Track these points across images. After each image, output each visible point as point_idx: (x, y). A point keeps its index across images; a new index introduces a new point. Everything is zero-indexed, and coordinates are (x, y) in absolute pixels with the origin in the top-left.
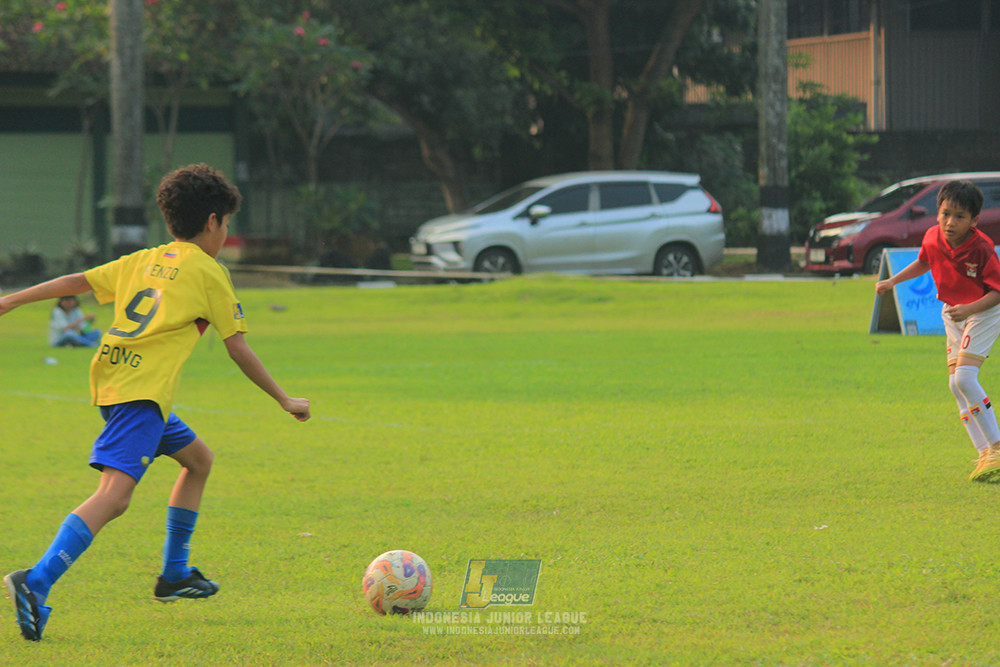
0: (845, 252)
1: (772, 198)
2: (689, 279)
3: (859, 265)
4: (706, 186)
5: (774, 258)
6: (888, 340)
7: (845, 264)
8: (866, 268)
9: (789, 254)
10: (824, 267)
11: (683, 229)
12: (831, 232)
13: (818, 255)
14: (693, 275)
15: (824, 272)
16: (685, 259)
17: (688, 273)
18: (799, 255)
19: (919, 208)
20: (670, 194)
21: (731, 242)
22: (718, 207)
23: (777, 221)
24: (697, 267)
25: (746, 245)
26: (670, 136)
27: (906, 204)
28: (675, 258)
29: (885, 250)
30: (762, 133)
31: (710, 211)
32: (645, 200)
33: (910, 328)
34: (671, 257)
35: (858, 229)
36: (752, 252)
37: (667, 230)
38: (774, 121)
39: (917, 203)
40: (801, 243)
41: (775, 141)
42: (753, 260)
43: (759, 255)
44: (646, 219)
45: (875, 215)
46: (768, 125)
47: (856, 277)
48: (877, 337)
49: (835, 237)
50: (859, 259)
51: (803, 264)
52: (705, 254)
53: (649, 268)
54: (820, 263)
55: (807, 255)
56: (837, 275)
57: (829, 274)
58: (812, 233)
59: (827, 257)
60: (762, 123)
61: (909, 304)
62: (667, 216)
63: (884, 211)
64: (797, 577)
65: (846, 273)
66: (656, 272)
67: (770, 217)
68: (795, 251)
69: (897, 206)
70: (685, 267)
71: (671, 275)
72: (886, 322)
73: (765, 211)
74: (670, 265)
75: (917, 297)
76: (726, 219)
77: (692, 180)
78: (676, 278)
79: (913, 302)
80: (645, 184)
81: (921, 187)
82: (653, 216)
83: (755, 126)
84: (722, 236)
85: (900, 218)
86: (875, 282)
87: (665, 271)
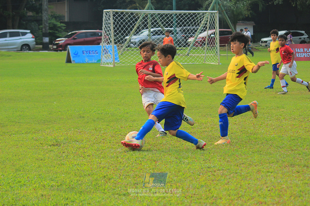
0: (61, 46)
1: (45, 35)
2: (28, 52)
3: (63, 49)
4: (31, 32)
5: (46, 47)
6: (69, 64)
7: (61, 49)
8: (65, 50)
9: (49, 47)
10: (57, 49)
11: (27, 41)
12: (57, 42)
13: (55, 47)
14: (29, 51)
15: (56, 50)
16: (27, 48)
17: (28, 51)
18: (51, 47)
19: (75, 37)
20: (24, 34)
21: (37, 44)
22: (34, 37)
23: (46, 40)
24: (30, 49)
25: (40, 45)
26: (24, 23)
27: (73, 36)
28: (25, 47)
29: (68, 46)
30: (43, 22)
31: (32, 38)
32: (19, 36)
33: (74, 62)
34: (24, 47)
35: (63, 42)
36: (41, 46)
37: (23, 42)
38: (45, 19)
39: (75, 36)
40: (51, 44)
41: (46, 23)
42: (41, 48)
43: (43, 47)
44: (19, 39)
45: (67, 39)
46: (44, 20)
47: (63, 51)
48: (67, 64)
49: (58, 43)
50: (63, 48)
51: (52, 49)
52: (31, 46)
53: (20, 49)
54: (56, 48)
55: (53, 47)
56: (59, 51)
57: (57, 51)
58: (54, 42)
59: (57, 47)
60: (43, 20)
61: (73, 57)
62: (23, 39)
63: (68, 38)
64: (49, 113)
65: (61, 51)
66: (21, 50)
67: (45, 39)
68: (50, 46)
69: (71, 37)
70: (27, 49)
71: (24, 51)
72: (69, 61)
73: (44, 38)
74: (24, 49)
75: (75, 56)
76: (36, 39)
77: (29, 31)
78: (25, 52)
79: (74, 57)
80: (19, 32)
81: (76, 33)
82: (21, 39)
83: (42, 20)
84: (35, 43)
85: (72, 39)
86: (66, 52)
87: (23, 50)
